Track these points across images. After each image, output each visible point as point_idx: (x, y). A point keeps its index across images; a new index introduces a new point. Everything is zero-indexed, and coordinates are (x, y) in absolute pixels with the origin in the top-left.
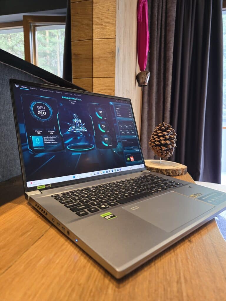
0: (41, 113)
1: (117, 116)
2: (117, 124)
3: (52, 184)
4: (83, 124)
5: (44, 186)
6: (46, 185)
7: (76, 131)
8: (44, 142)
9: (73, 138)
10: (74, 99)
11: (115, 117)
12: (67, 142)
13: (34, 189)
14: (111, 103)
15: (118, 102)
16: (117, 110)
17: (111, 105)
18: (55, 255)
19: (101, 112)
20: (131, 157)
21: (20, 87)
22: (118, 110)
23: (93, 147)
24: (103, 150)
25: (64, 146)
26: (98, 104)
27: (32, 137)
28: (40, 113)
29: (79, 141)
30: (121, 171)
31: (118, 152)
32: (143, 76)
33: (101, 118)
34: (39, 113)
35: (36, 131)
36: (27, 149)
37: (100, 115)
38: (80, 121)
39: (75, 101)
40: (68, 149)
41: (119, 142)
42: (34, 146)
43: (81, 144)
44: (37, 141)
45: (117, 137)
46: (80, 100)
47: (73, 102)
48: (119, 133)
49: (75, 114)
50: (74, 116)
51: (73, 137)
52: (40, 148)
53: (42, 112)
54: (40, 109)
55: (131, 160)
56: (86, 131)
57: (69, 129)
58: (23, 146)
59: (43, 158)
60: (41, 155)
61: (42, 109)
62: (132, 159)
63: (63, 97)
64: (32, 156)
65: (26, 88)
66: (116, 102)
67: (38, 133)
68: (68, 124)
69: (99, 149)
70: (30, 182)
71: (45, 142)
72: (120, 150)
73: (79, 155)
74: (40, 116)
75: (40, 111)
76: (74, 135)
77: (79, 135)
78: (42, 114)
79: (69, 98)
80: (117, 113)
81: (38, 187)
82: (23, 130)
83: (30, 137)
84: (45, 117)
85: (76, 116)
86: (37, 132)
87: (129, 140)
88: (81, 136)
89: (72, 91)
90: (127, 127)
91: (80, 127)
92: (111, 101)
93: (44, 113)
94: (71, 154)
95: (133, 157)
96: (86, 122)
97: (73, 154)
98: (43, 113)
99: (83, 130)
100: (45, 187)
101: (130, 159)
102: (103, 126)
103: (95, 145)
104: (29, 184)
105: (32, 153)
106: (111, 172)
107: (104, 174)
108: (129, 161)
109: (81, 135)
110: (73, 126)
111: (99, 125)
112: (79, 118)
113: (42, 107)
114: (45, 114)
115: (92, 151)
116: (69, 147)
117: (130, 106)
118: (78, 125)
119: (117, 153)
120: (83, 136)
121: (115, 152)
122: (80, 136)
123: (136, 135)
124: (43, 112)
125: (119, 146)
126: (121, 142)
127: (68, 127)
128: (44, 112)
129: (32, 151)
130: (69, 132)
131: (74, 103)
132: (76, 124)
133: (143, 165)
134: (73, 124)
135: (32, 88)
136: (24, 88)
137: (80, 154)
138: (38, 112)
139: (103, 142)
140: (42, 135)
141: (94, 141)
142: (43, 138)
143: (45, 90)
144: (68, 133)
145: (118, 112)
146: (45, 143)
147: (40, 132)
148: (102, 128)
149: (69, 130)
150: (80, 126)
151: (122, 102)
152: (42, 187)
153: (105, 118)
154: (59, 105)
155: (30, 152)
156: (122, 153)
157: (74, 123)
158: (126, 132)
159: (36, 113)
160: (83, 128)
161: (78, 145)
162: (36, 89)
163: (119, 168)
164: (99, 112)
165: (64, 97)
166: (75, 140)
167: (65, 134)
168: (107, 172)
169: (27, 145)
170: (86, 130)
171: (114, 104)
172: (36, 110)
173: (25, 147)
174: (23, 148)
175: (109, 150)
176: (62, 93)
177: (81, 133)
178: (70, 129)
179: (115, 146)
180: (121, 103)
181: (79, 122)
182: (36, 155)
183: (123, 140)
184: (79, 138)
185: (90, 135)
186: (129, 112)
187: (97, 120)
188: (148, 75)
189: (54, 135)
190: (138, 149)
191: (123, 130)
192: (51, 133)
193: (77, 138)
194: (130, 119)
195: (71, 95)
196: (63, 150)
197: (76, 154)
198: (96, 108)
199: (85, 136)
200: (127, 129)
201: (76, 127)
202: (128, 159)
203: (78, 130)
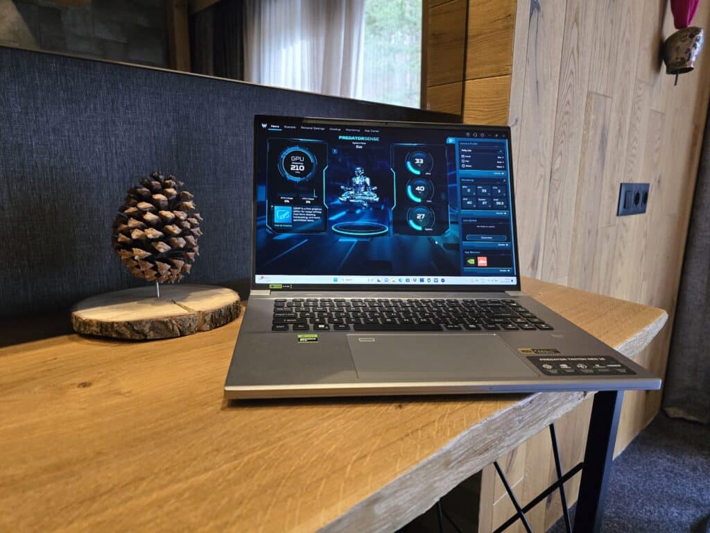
0: (296, 168)
1: (462, 168)
2: (458, 185)
3: (293, 285)
4: (374, 189)
5: (281, 285)
6: (284, 285)
7: (355, 199)
9: (348, 213)
10: (363, 138)
11: (453, 167)
12: (333, 218)
13: (264, 287)
14: (451, 140)
15: (471, 136)
16: (464, 156)
17: (452, 146)
19: (419, 161)
20: (479, 258)
21: (269, 127)
22: (467, 154)
23: (385, 229)
24: (405, 237)
25: (326, 224)
26: (415, 145)
28: (294, 167)
29: (358, 217)
30: (445, 283)
31: (447, 246)
33: (418, 173)
34: (292, 169)
35: (281, 198)
36: (264, 226)
37: (415, 167)
38: (368, 180)
39: (365, 143)
40: (333, 231)
41: (452, 223)
42: (276, 221)
43: (360, 222)
44: (282, 214)
45: (449, 213)
46: (377, 139)
47: (360, 145)
48: (459, 205)
49: (358, 169)
50: (356, 172)
51: (347, 210)
52: (284, 226)
53: (297, 166)
54: (295, 162)
55: (479, 265)
56: (375, 202)
57: (341, 197)
58: (257, 221)
59: (288, 242)
60: (285, 236)
61: (298, 161)
62: (483, 261)
63: (340, 137)
64: (270, 237)
65: (278, 127)
66: (465, 136)
67: (286, 201)
68: (342, 187)
69: (397, 235)
70: (260, 276)
71: (295, 218)
72: (452, 241)
73: (353, 243)
74: (293, 173)
75: (295, 165)
76: (350, 207)
77: (359, 206)
79: (353, 138)
80: (463, 161)
81: (270, 285)
82: (262, 195)
83: (272, 206)
84: (303, 173)
85: (360, 171)
86: (284, 200)
87: (481, 220)
89: (361, 124)
90: (484, 191)
91: (366, 193)
92: (451, 136)
93: (302, 168)
94: (338, 240)
95: (485, 258)
96: (380, 182)
97: (340, 240)
98: (299, 168)
99: (371, 198)
100: (281, 287)
101: (476, 261)
102: (418, 189)
103: (391, 227)
104: (259, 279)
105: (270, 232)
106: (418, 282)
107: (399, 283)
108: (472, 266)
109: (365, 206)
110: (351, 190)
111: (409, 188)
112: (365, 175)
113: (299, 158)
114: (303, 169)
115: (381, 237)
116: (336, 228)
117: (503, 144)
118: (363, 188)
119: (442, 245)
121: (436, 243)
122: (360, 208)
123: (508, 209)
124: (299, 165)
125: (452, 232)
126: (460, 223)
129: (270, 228)
130: (341, 201)
131: (361, 147)
132: (357, 186)
133: (515, 279)
134: (352, 186)
135: (288, 127)
136: (275, 128)
137: (355, 240)
138: (292, 166)
139: (411, 223)
140: (292, 204)
141: (391, 218)
142: (293, 210)
143: (308, 128)
144: (337, 202)
145: (466, 159)
147: (289, 200)
148: (416, 193)
149: (341, 199)
150: (365, 190)
151: (482, 135)
152: (278, 286)
153: (427, 174)
154: (331, 151)
155: (267, 230)
156: (456, 247)
157: (354, 185)
158: (477, 203)
159: (288, 168)
160: (372, 194)
161: (355, 224)
162: (295, 127)
163: (440, 278)
164: (415, 161)
165: (344, 138)
166: (351, 216)
167: (332, 203)
168: (407, 280)
169: (265, 219)
170: (377, 199)
171: (459, 142)
172: (288, 163)
173: (262, 222)
174: (259, 223)
175: (423, 238)
176: (339, 130)
177: (365, 204)
178: (343, 195)
179: (440, 231)
180: (479, 137)
181: (365, 183)
182: (277, 235)
183: (465, 219)
184: (358, 211)
185: (383, 207)
186: (499, 157)
187: (406, 178)
188: (697, 40)
189: (312, 205)
190: (509, 240)
191: (470, 197)
192: (307, 202)
193: (354, 212)
194: (496, 173)
195: (359, 131)
196: (324, 231)
197: (348, 240)
198: (409, 154)
199: (371, 209)
200: (484, 196)
201: (356, 192)
202: (472, 261)
203: (359, 197)
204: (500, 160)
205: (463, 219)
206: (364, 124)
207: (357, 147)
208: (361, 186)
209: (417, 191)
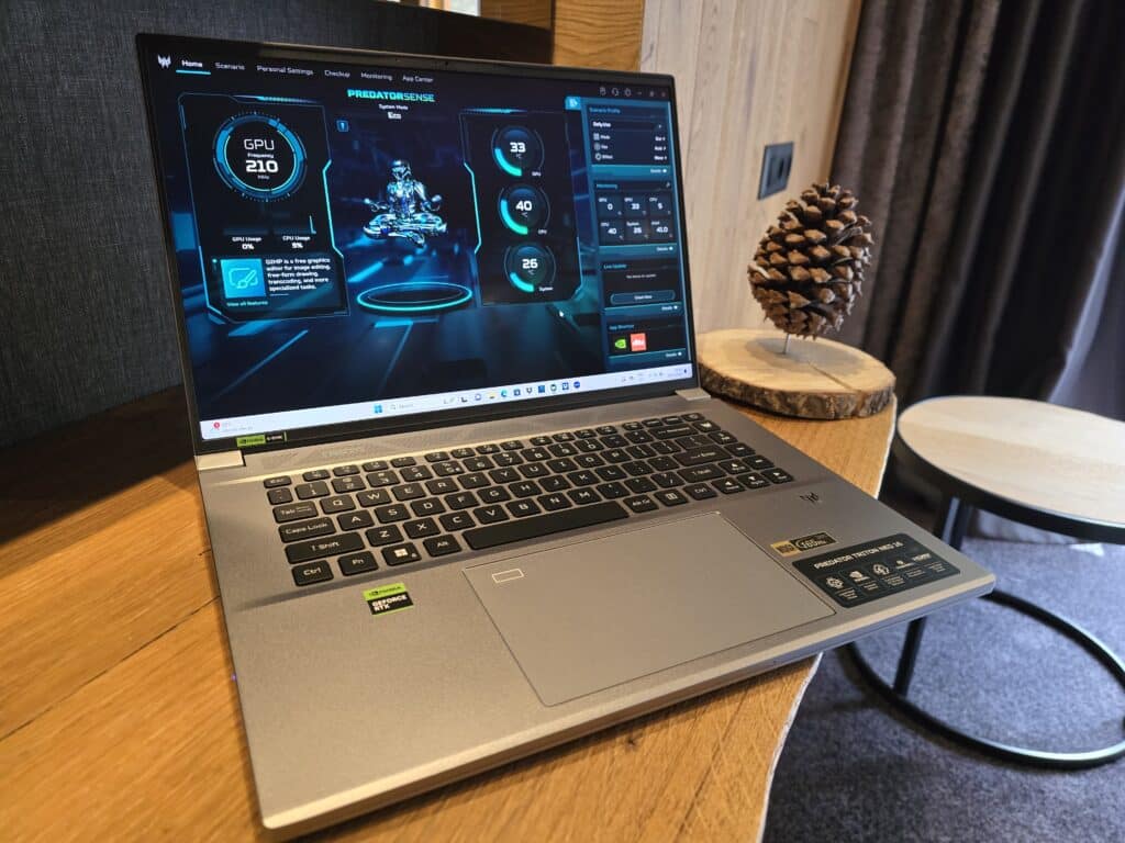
0: (258, 167)
1: (595, 162)
2: (591, 195)
3: (290, 432)
4: (434, 200)
5: (263, 436)
6: (267, 435)
7: (398, 231)
8: (266, 280)
9: (385, 264)
10: (399, 96)
11: (580, 161)
12: (357, 278)
13: (226, 445)
14: (573, 103)
15: (609, 95)
16: (599, 134)
17: (576, 113)
19: (518, 148)
20: (632, 336)
21: (176, 64)
22: (602, 131)
23: (464, 295)
24: (504, 307)
25: (344, 292)
26: (508, 111)
28: (255, 165)
29: (410, 272)
30: (580, 390)
31: (581, 319)
33: (517, 172)
34: (248, 169)
35: (235, 239)
36: (203, 309)
37: (511, 159)
38: (420, 189)
39: (406, 108)
40: (361, 305)
41: (585, 273)
42: (228, 296)
43: (417, 283)
44: (240, 278)
45: (580, 254)
46: (429, 98)
47: (395, 111)
48: (596, 237)
49: (399, 163)
50: (394, 170)
51: (385, 260)
52: (249, 303)
53: (261, 162)
54: (254, 151)
55: (633, 350)
56: (440, 233)
57: (368, 226)
58: (183, 297)
59: (264, 341)
60: (252, 327)
61: (261, 150)
62: (639, 342)
63: (350, 93)
64: (219, 333)
65: (200, 65)
66: (598, 95)
67: (245, 247)
68: (367, 201)
69: (490, 304)
70: (212, 422)
72: (587, 309)
73: (405, 327)
74: (252, 179)
75: (256, 159)
76: (391, 249)
77: (407, 247)
78: (262, 170)
79: (379, 95)
80: (597, 147)
81: (239, 440)
82: (187, 235)
83: (215, 261)
84: (276, 179)
85: (402, 170)
86: (240, 243)
87: (634, 264)
88: (419, 251)
89: (392, 63)
90: (636, 206)
91: (418, 217)
92: (573, 94)
93: (272, 166)
94: (373, 325)
95: (643, 335)
97: (379, 325)
98: (265, 167)
99: (431, 227)
100: (264, 442)
102: (520, 206)
103: (477, 289)
104: (210, 430)
105: (220, 322)
106: (535, 394)
107: (502, 400)
108: (622, 352)
109: (420, 246)
110: (387, 211)
111: (504, 205)
112: (416, 176)
113: (264, 143)
114: (276, 170)
115: (459, 313)
116: (365, 299)
117: (664, 111)
119: (570, 318)
120: (428, 253)
121: (562, 314)
122: (413, 253)
123: (674, 240)
124: (265, 160)
125: (587, 289)
126: (600, 272)
128: (268, 163)
129: (219, 312)
130: (369, 235)
131: (399, 116)
132: (400, 202)
133: (689, 367)
134: (389, 203)
135: (226, 66)
136: (192, 66)
137: (409, 322)
138: (248, 161)
139: (514, 278)
140: (260, 252)
141: (475, 271)
142: (265, 265)
143: (275, 70)
145: (602, 142)
147: (253, 243)
148: (517, 216)
149: (368, 231)
150: (418, 210)
151: (628, 92)
152: (256, 440)
153: (535, 174)
154: (333, 126)
155: (211, 316)
156: (593, 319)
157: (392, 199)
158: (626, 231)
159: (239, 166)
160: (431, 217)
161: (403, 289)
162: (242, 68)
163: (571, 381)
164: (511, 147)
165: (358, 94)
166: (394, 269)
167: (350, 246)
168: (517, 393)
169: (202, 291)
170: (443, 228)
171: (588, 106)
172: (238, 156)
173: (197, 300)
174: (189, 303)
175: (538, 308)
176: (347, 75)
177: (421, 241)
178: (372, 223)
179: (566, 289)
180: (622, 96)
181: (416, 196)
182: (237, 326)
183: (609, 263)
184: (408, 260)
185: (456, 249)
186: (658, 139)
187: (498, 185)
189: (309, 250)
190: (678, 298)
191: (613, 219)
192: (295, 245)
193: (401, 263)
194: (655, 171)
195: (390, 78)
196: (341, 309)
197: (393, 324)
198: (495, 132)
199: (434, 253)
200: (636, 216)
201: (398, 216)
202: (621, 344)
203: (406, 226)
204: (659, 144)
205: (604, 263)
206: (399, 63)
207: (391, 116)
208: (408, 202)
209: (520, 210)
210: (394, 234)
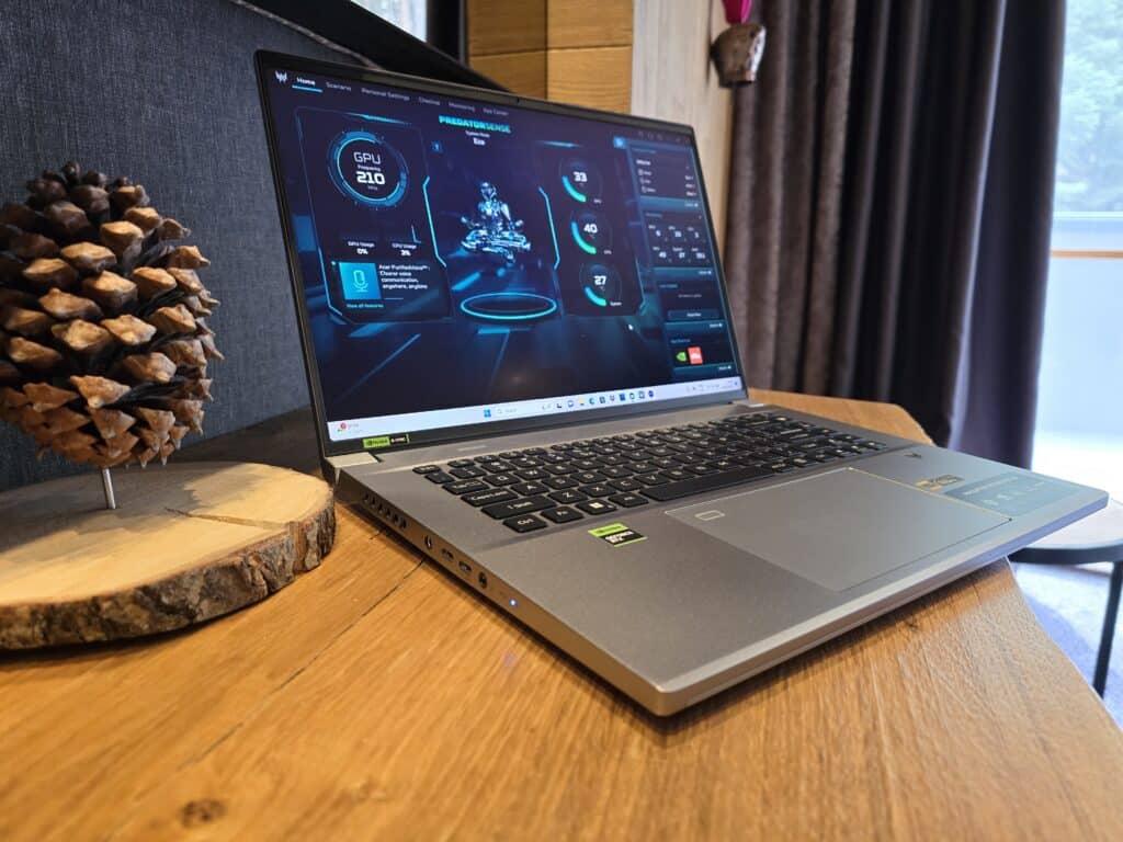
0: (367, 178)
1: (642, 194)
2: (642, 222)
3: (412, 434)
5: (387, 438)
6: (392, 436)
7: (490, 245)
8: (381, 284)
9: (483, 274)
10: (481, 125)
11: (632, 195)
12: (460, 286)
13: (354, 446)
14: (619, 143)
15: (646, 138)
16: (642, 170)
17: (621, 152)
18: (442, 645)
19: (581, 177)
20: (690, 350)
21: (292, 80)
22: (645, 168)
23: (550, 306)
24: (583, 320)
25: (452, 299)
26: (569, 145)
27: (341, 264)
28: (365, 177)
29: (502, 284)
30: (654, 398)
31: (645, 331)
32: (737, 44)
33: (582, 198)
34: (359, 179)
35: (351, 244)
36: (324, 309)
37: (576, 186)
38: (505, 209)
39: (487, 136)
40: (464, 313)
41: (645, 291)
42: (347, 297)
43: (509, 294)
44: (357, 281)
45: (639, 274)
46: (506, 130)
47: (480, 138)
48: (650, 259)
49: (486, 185)
50: (483, 191)
51: (482, 270)
52: (368, 306)
53: (369, 174)
54: (363, 164)
55: (692, 362)
56: (525, 250)
57: (466, 241)
58: (309, 296)
59: (380, 343)
60: (371, 329)
61: (369, 163)
62: (696, 356)
63: (442, 119)
64: (341, 333)
65: (313, 83)
66: (636, 137)
67: (360, 251)
68: (464, 220)
69: (572, 316)
70: (338, 423)
71: (386, 283)
72: (651, 324)
73: (505, 334)
74: (363, 188)
75: (365, 171)
76: (485, 262)
77: (495, 261)
78: (371, 181)
79: (465, 123)
80: (642, 181)
81: (365, 441)
82: (308, 240)
83: (334, 263)
84: (384, 191)
85: (490, 191)
86: (355, 248)
87: (686, 285)
88: (509, 265)
89: (476, 96)
90: (678, 234)
91: (506, 234)
92: (620, 135)
93: (379, 179)
94: (477, 331)
95: (698, 349)
96: (527, 214)
97: (482, 331)
98: (373, 179)
99: (517, 244)
100: (388, 444)
101: (688, 356)
102: (587, 228)
103: (560, 301)
104: (338, 431)
105: (343, 323)
106: (618, 402)
107: (590, 407)
108: (683, 364)
109: (509, 261)
110: (481, 228)
111: (574, 227)
112: (501, 198)
113: (371, 157)
114: (383, 182)
115: (547, 323)
116: (467, 306)
117: (689, 156)
118: (500, 224)
119: (638, 331)
120: (517, 266)
121: (631, 327)
122: (505, 266)
123: (711, 265)
124: (373, 173)
125: (648, 305)
126: (657, 290)
127: (465, 231)
128: (376, 175)
129: (339, 313)
130: (466, 249)
131: (483, 143)
132: (490, 222)
133: (737, 379)
134: (482, 220)
135: (335, 87)
136: (306, 84)
137: (507, 331)
138: (359, 173)
139: (588, 291)
140: (372, 257)
141: (556, 285)
142: (378, 270)
143: (378, 93)
144: (462, 253)
145: (645, 177)
146: (384, 287)
147: (367, 248)
148: (586, 237)
149: (466, 245)
150: (505, 229)
151: (660, 137)
152: (382, 442)
153: (596, 201)
154: (430, 148)
155: (333, 317)
156: (657, 333)
157: (484, 217)
158: (674, 255)
159: (352, 179)
160: (517, 235)
161: (501, 299)
162: (349, 89)
163: (646, 390)
164: (574, 177)
165: (448, 121)
166: (489, 281)
167: (452, 256)
168: (602, 400)
169: (324, 293)
170: (528, 246)
171: (631, 146)
172: (350, 169)
173: (319, 300)
174: (312, 302)
175: (611, 321)
176: (438, 103)
177: (510, 257)
178: (469, 238)
179: (632, 306)
180: (655, 140)
181: (502, 215)
182: (355, 328)
183: (662, 283)
184: (501, 272)
185: (540, 264)
186: (688, 178)
187: (568, 211)
188: (758, 42)
189: (415, 258)
190: (721, 318)
191: (659, 242)
192: (403, 253)
193: (495, 275)
194: (689, 204)
195: (473, 109)
196: (448, 315)
197: (494, 328)
198: (565, 163)
199: (522, 267)
200: (678, 243)
201: (490, 232)
202: (682, 357)
203: (497, 242)
204: (689, 182)
205: (659, 283)
206: (485, 98)
207: (476, 141)
208: (497, 221)
209: (587, 232)
210: (487, 249)
